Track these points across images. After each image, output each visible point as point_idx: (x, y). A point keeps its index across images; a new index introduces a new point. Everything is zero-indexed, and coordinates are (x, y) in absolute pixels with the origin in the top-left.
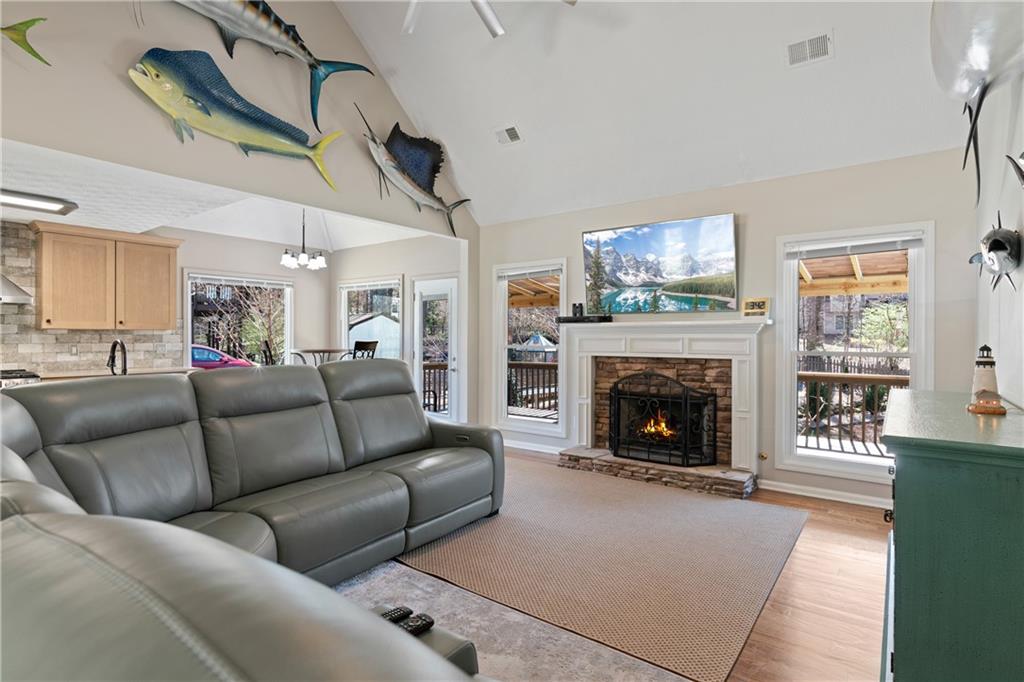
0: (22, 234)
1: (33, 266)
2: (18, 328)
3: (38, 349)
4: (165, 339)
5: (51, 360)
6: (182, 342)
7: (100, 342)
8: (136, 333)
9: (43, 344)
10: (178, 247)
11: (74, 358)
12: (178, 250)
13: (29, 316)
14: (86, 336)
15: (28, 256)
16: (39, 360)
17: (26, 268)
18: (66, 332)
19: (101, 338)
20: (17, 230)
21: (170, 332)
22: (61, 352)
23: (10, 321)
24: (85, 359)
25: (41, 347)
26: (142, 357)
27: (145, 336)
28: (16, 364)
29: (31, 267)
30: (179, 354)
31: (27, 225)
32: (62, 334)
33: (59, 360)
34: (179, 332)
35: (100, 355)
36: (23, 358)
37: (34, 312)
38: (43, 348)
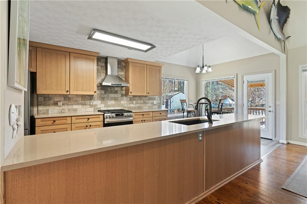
0: (122, 64)
1: (124, 74)
2: (121, 95)
3: (125, 102)
4: (156, 98)
5: (129, 106)
6: (160, 100)
7: (140, 100)
8: (149, 97)
9: (127, 101)
10: (162, 66)
11: (134, 106)
12: (162, 68)
13: (123, 91)
14: (137, 98)
15: (123, 71)
16: (126, 106)
17: (123, 75)
18: (132, 96)
19: (140, 99)
20: (120, 62)
21: (157, 96)
22: (131, 103)
23: (119, 93)
24: (136, 106)
25: (126, 101)
26: (150, 105)
27: (151, 98)
28: (120, 107)
29: (124, 75)
30: (159, 104)
31: (123, 61)
32: (131, 97)
33: (131, 106)
34: (159, 97)
35: (140, 104)
36: (122, 106)
37: (125, 90)
38: (127, 102)
